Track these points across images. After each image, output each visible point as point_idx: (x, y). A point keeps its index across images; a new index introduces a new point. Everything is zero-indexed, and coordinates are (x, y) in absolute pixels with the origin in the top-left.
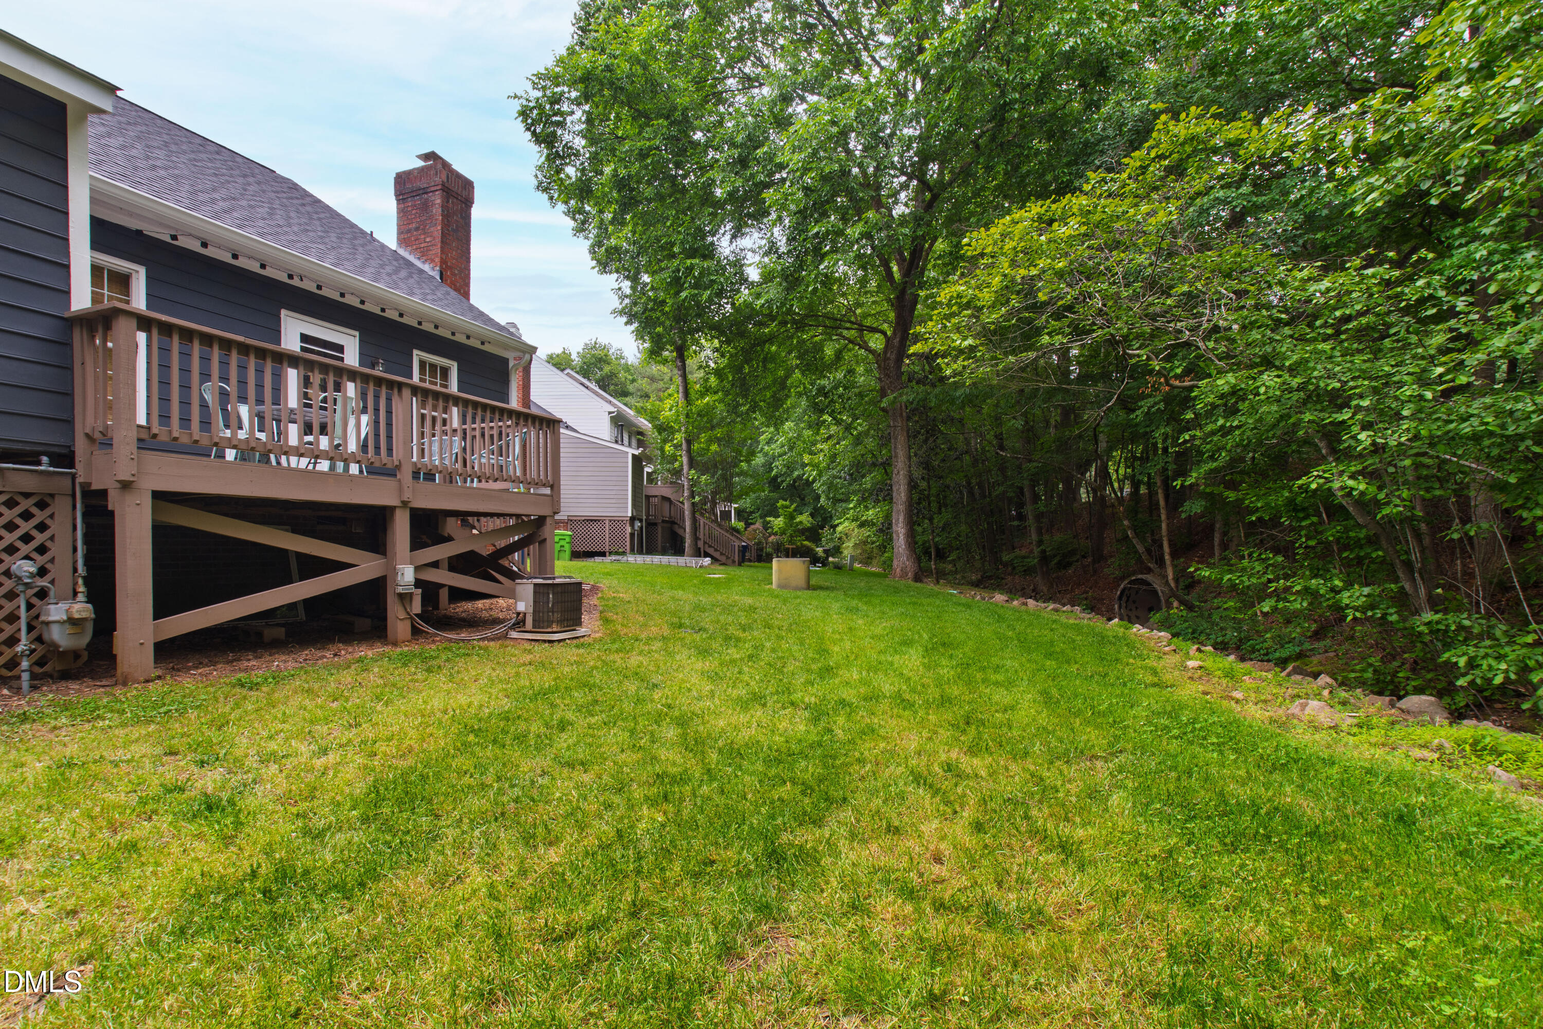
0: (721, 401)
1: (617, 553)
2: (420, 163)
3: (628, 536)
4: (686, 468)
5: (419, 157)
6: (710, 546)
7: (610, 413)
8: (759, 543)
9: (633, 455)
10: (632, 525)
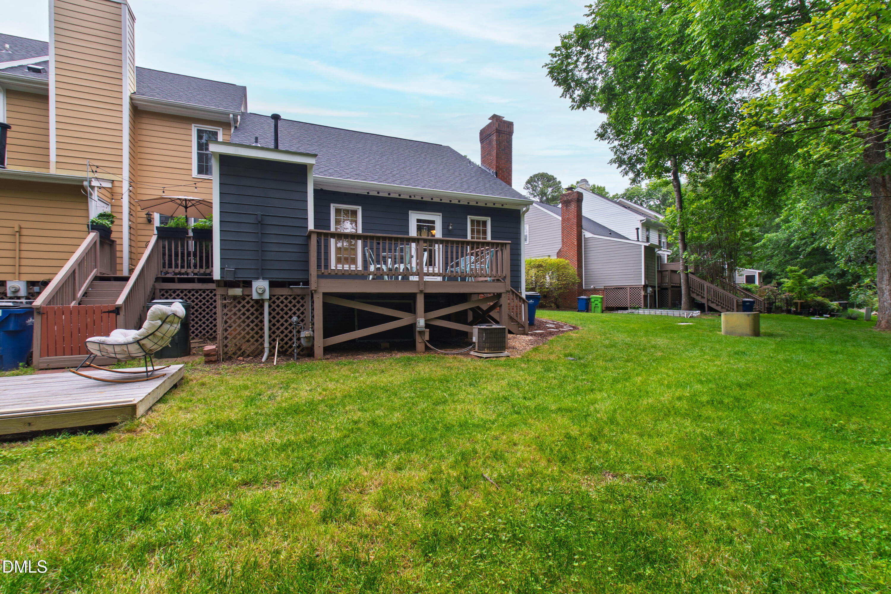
0: (712, 202)
1: (634, 308)
2: (490, 121)
3: (642, 297)
4: (681, 251)
5: (489, 119)
6: (712, 302)
7: (641, 221)
8: (769, 298)
9: (645, 247)
10: (646, 291)
